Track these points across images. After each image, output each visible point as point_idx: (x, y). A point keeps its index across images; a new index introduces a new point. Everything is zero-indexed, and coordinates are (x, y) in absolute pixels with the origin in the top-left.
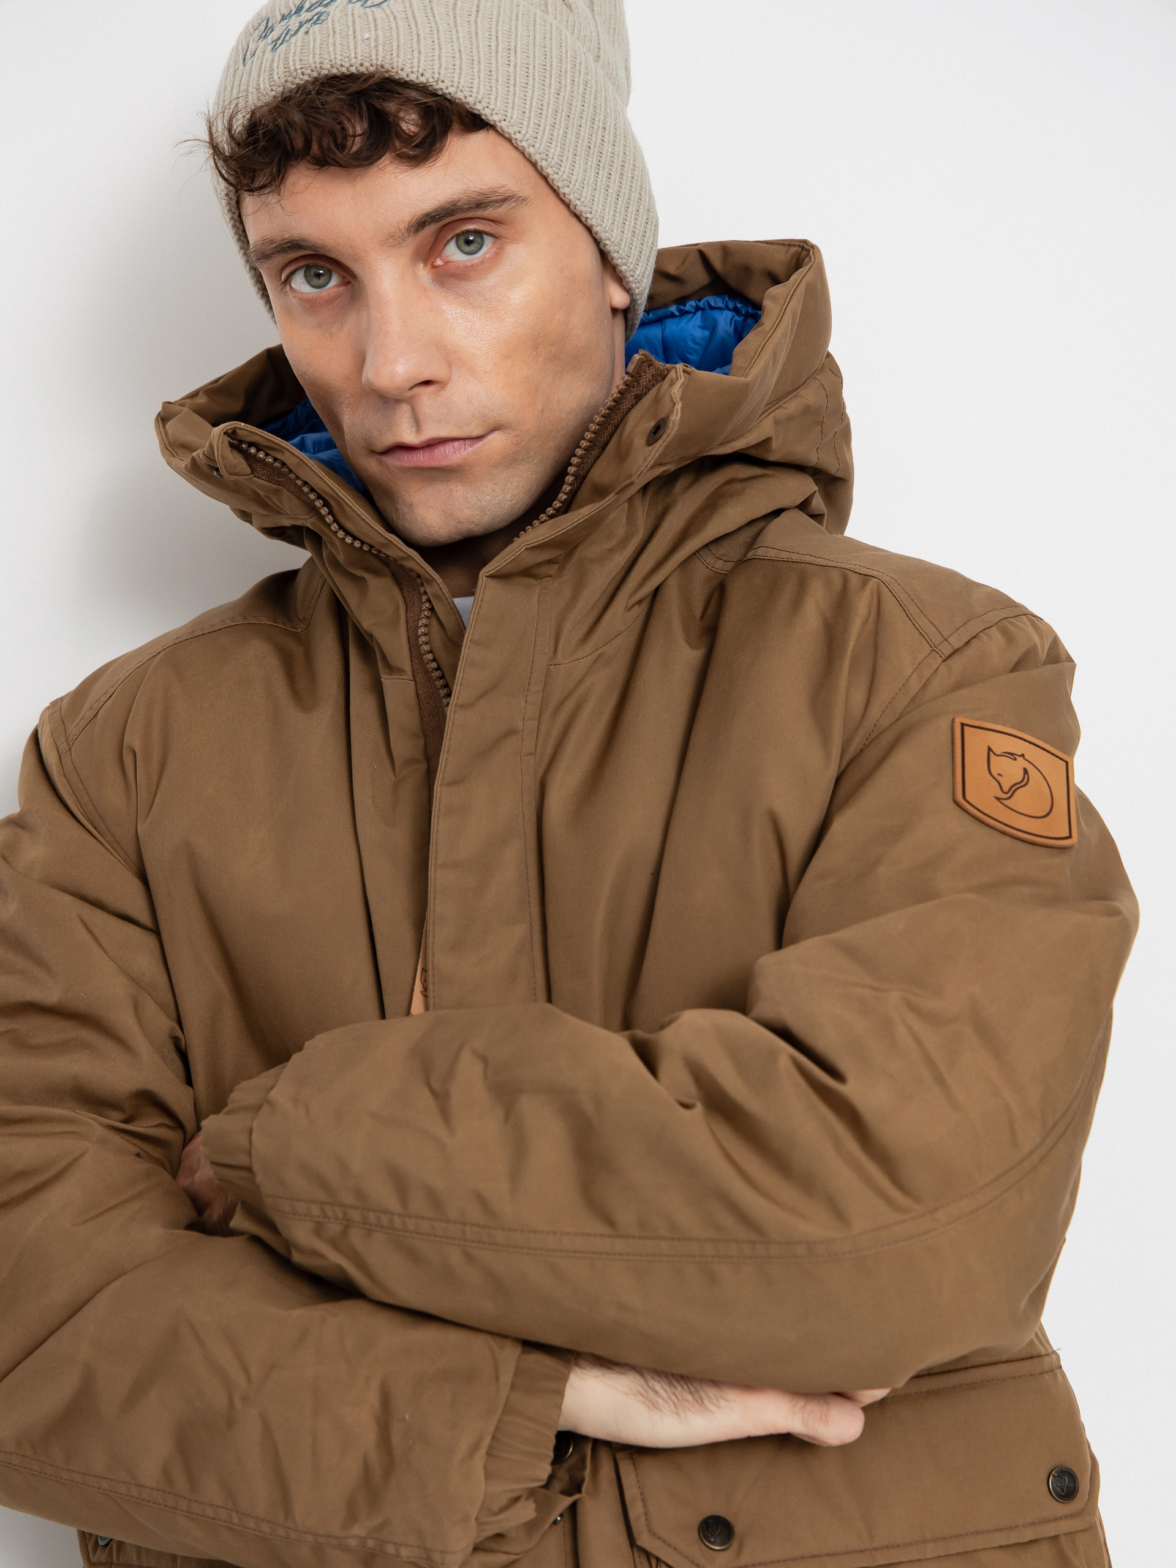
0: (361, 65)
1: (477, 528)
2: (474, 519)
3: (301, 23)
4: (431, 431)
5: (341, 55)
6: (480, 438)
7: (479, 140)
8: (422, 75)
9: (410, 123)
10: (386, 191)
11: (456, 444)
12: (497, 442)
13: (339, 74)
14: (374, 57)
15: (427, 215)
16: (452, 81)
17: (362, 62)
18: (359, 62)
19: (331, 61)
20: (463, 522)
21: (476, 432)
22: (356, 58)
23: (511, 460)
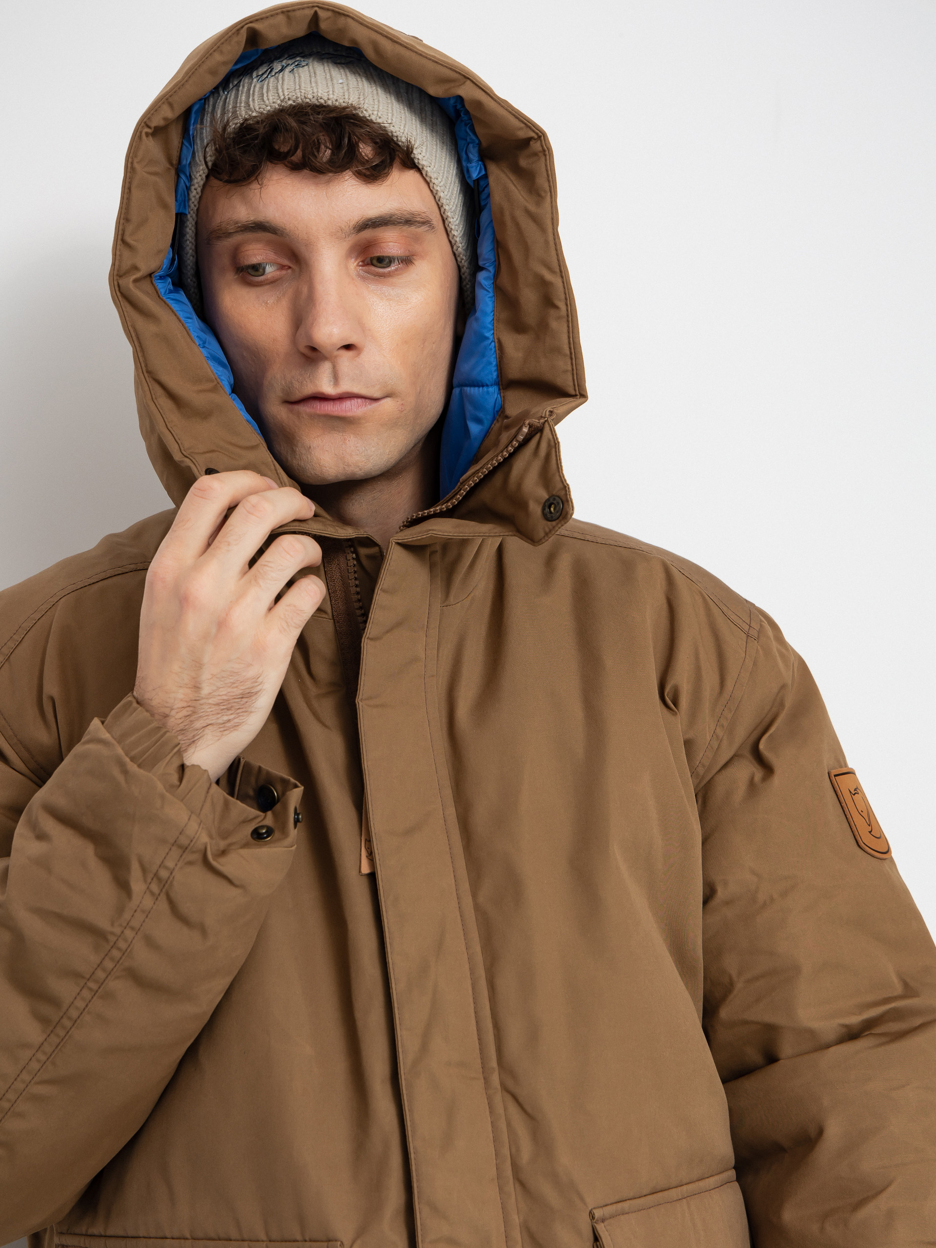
0: (336, 100)
1: (360, 472)
2: (360, 464)
3: (283, 66)
4: (346, 386)
5: (322, 90)
6: (376, 400)
7: (411, 176)
8: (380, 118)
9: (366, 150)
10: (344, 195)
11: (359, 400)
12: (388, 405)
13: (318, 104)
14: (346, 97)
15: (370, 220)
16: (400, 128)
17: (337, 98)
18: (335, 98)
19: (313, 93)
20: (351, 466)
21: (376, 395)
22: (333, 94)
23: (393, 424)
